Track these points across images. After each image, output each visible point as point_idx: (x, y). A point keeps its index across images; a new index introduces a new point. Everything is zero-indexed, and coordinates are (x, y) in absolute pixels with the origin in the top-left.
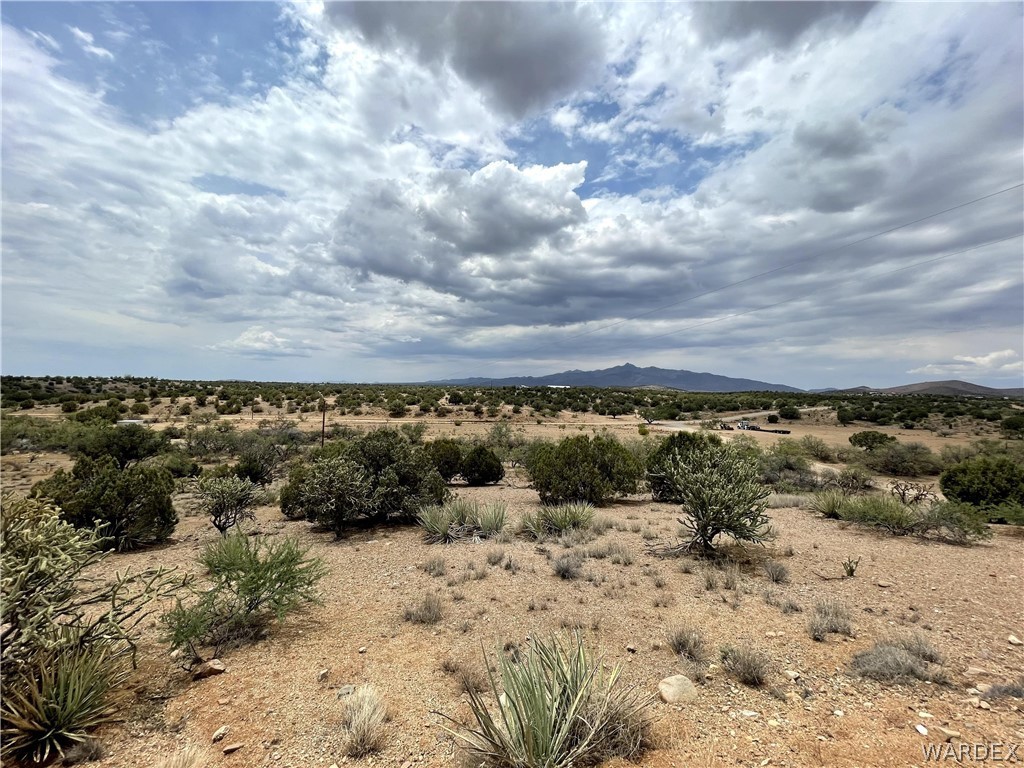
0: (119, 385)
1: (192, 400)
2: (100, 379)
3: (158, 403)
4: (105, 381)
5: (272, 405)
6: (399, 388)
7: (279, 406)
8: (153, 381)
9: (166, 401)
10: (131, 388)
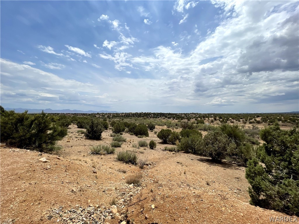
0: (192, 115)
1: (213, 119)
2: (188, 114)
3: (205, 119)
4: (189, 114)
5: (236, 120)
6: (271, 114)
7: (239, 121)
8: (198, 114)
9: (207, 119)
10: (194, 116)
